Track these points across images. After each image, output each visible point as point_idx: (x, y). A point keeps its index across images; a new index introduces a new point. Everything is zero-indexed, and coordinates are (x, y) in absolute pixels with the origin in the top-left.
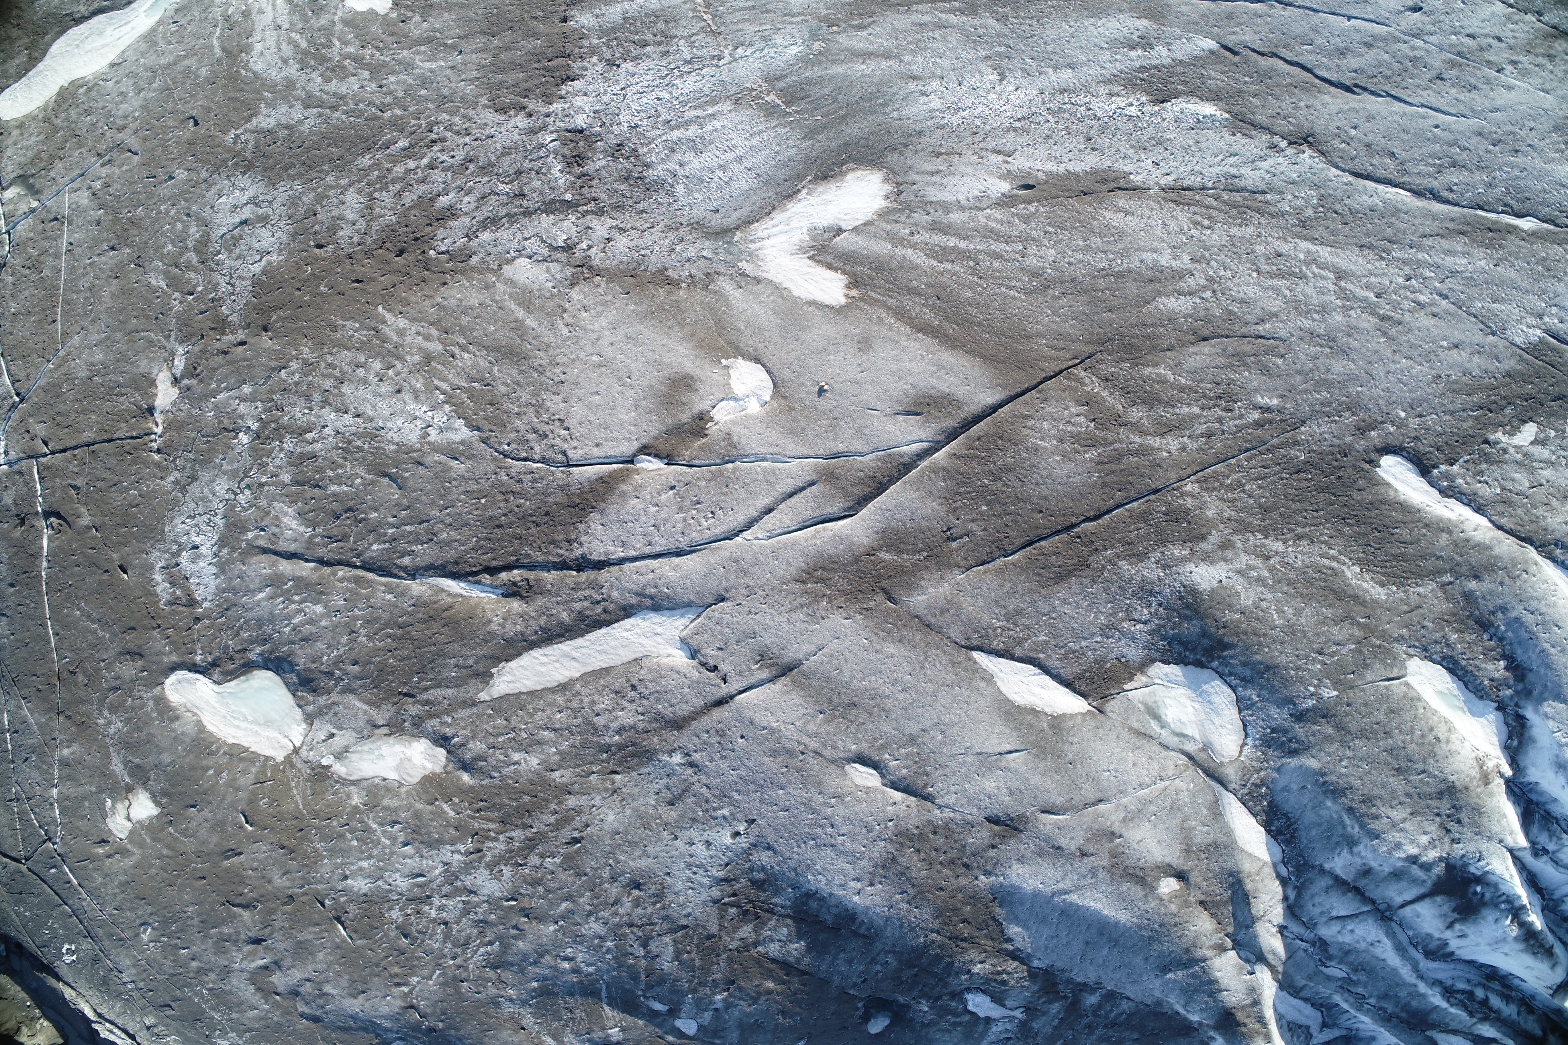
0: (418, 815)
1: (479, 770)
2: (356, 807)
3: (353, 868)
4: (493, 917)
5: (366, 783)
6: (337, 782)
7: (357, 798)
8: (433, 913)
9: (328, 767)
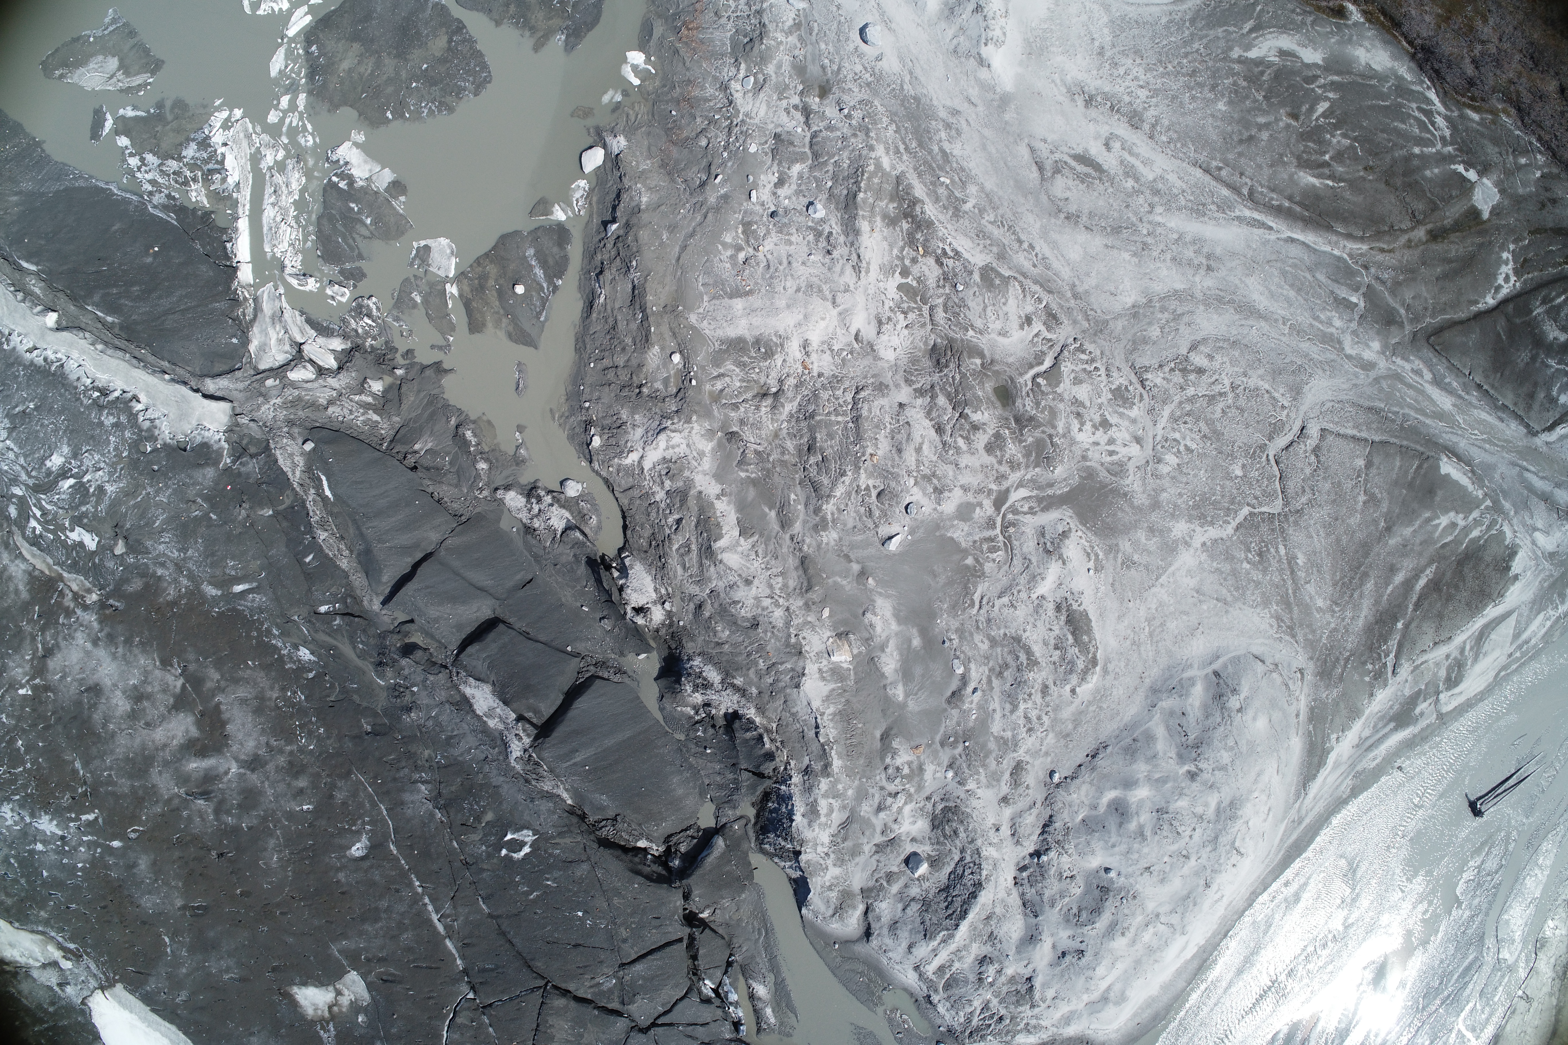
2: (41, 907)
3: (53, 845)
5: (29, 927)
9: (67, 958)
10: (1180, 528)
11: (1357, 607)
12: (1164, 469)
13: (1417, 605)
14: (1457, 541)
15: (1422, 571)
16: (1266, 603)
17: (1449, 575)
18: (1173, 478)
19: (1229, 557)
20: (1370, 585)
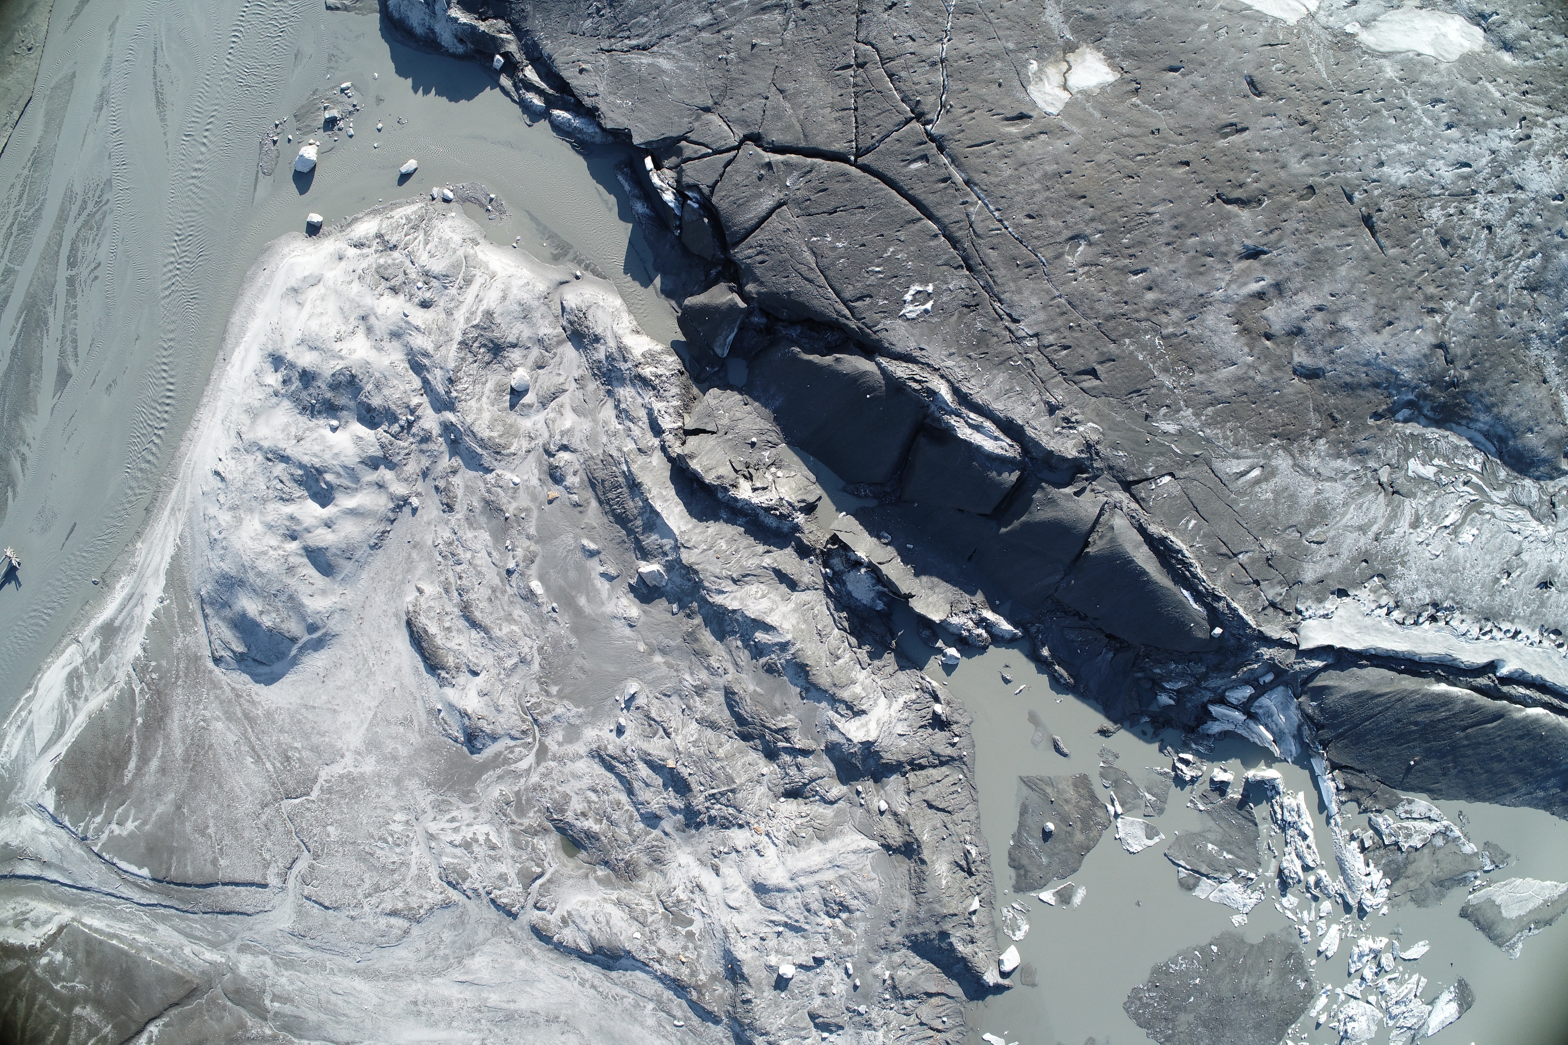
0: (1462, 93)
1: (1522, 50)
2: (1391, 80)
3: (1391, 152)
4: (1538, 219)
5: (1399, 57)
6: (1365, 52)
7: (1390, 71)
8: (1478, 213)
9: (1352, 35)
10: (369, 766)
11: (185, 729)
12: (400, 817)
13: (130, 742)
14: (112, 809)
15: (135, 775)
16: (269, 715)
17: (110, 777)
18: (390, 810)
19: (315, 749)
20: (179, 751)
